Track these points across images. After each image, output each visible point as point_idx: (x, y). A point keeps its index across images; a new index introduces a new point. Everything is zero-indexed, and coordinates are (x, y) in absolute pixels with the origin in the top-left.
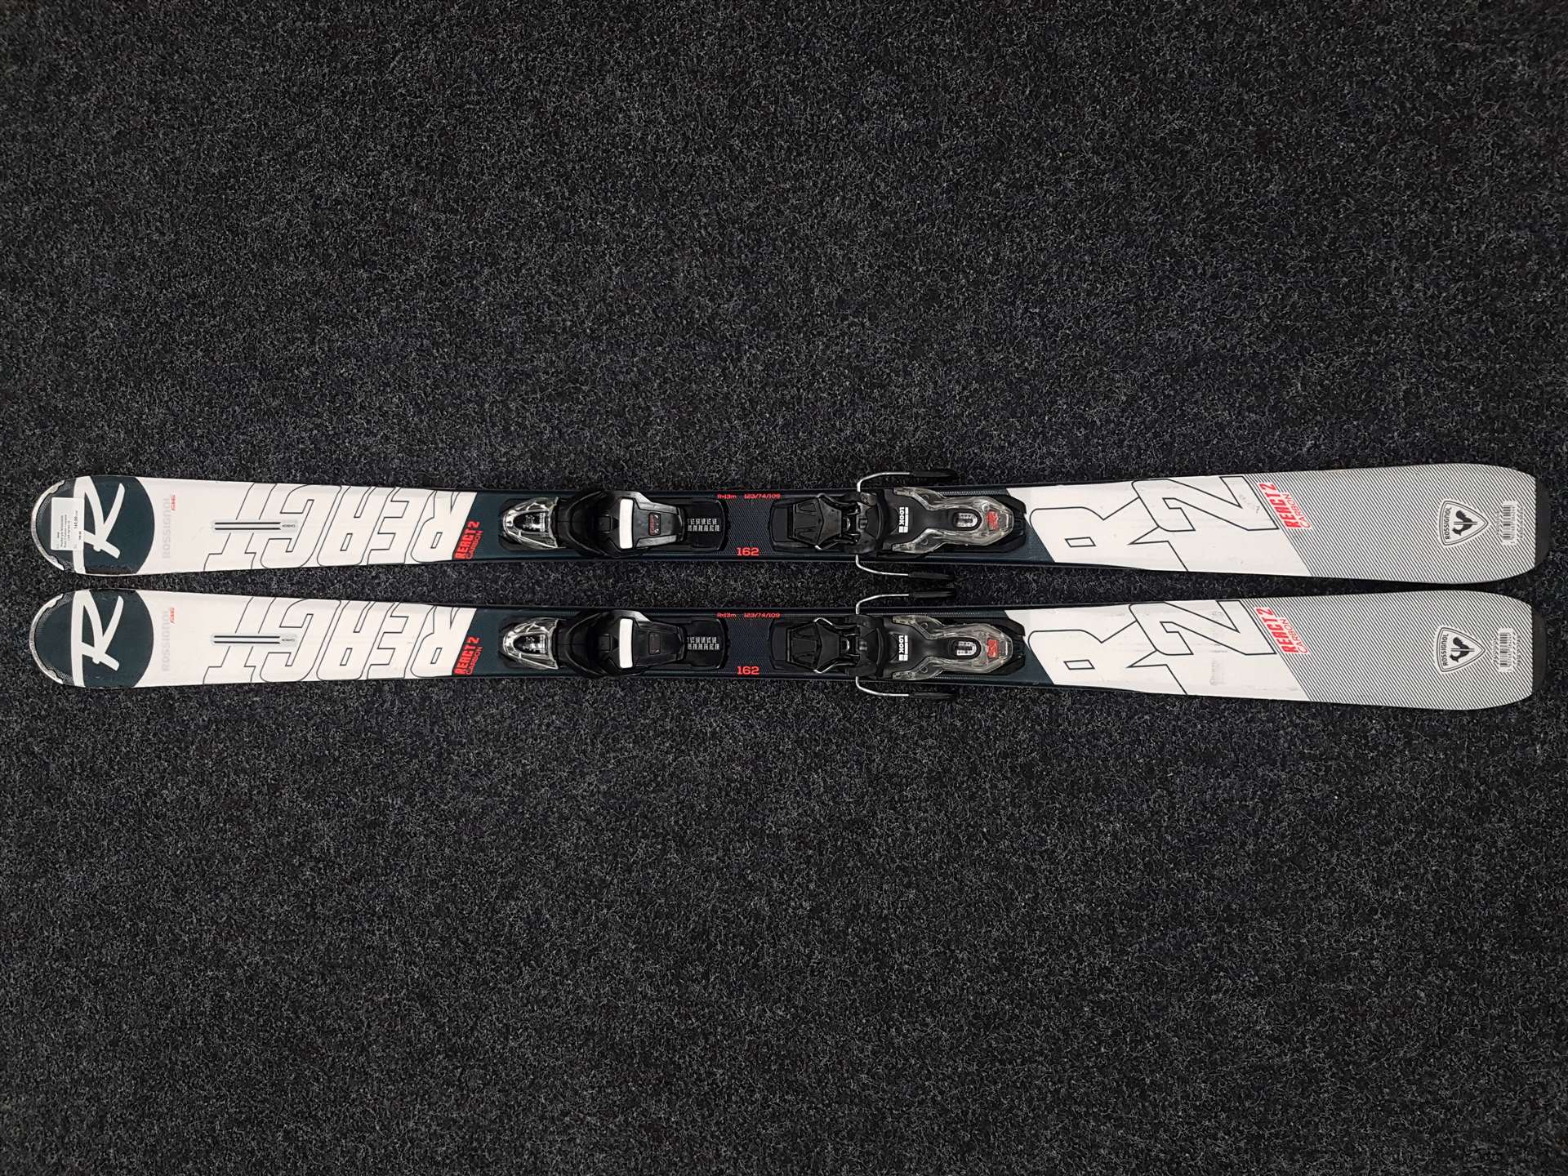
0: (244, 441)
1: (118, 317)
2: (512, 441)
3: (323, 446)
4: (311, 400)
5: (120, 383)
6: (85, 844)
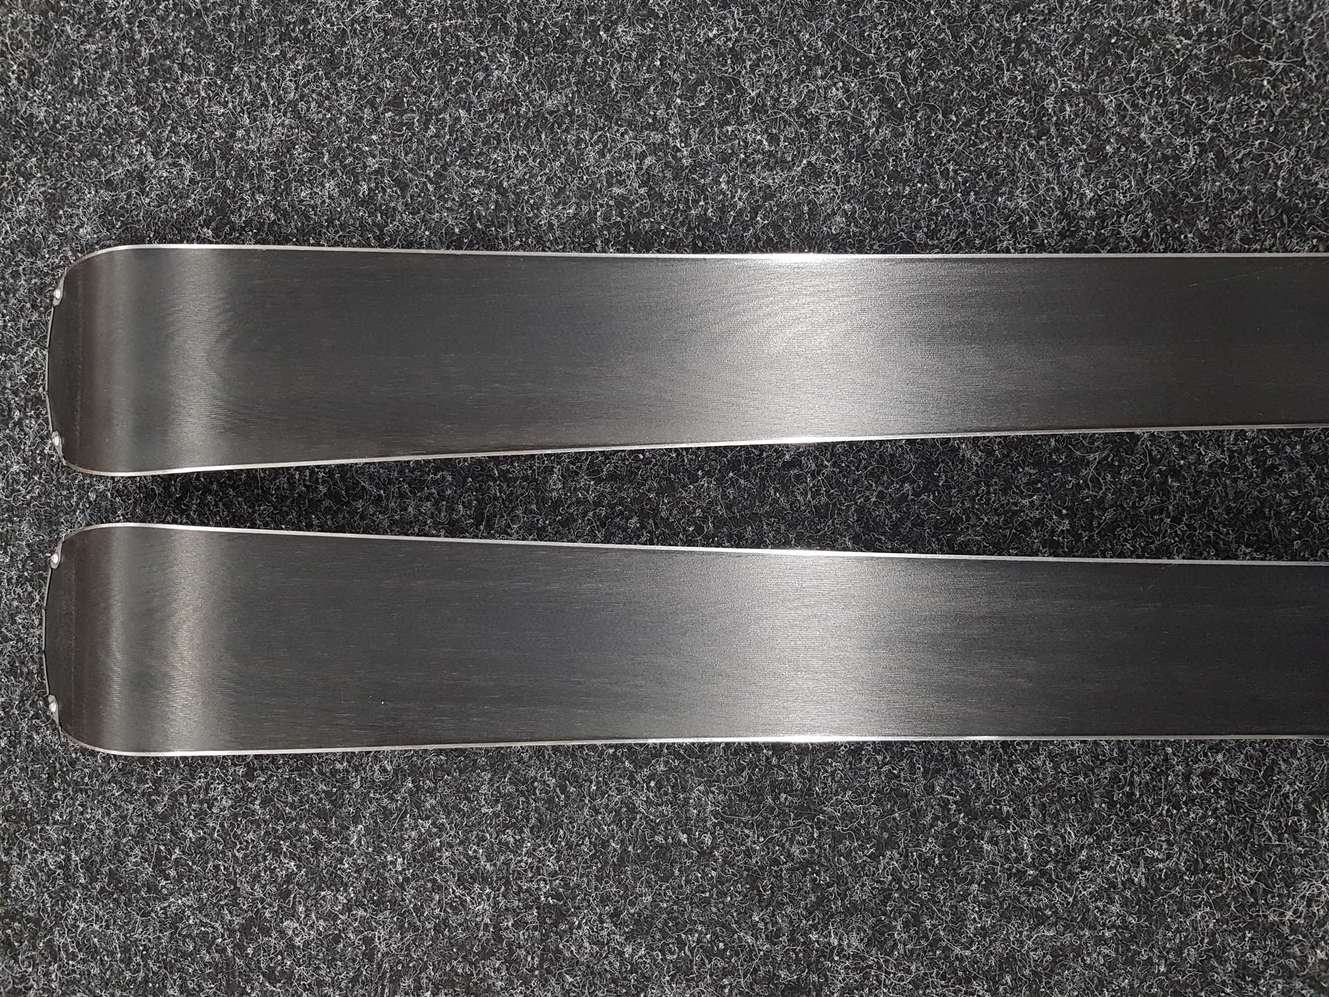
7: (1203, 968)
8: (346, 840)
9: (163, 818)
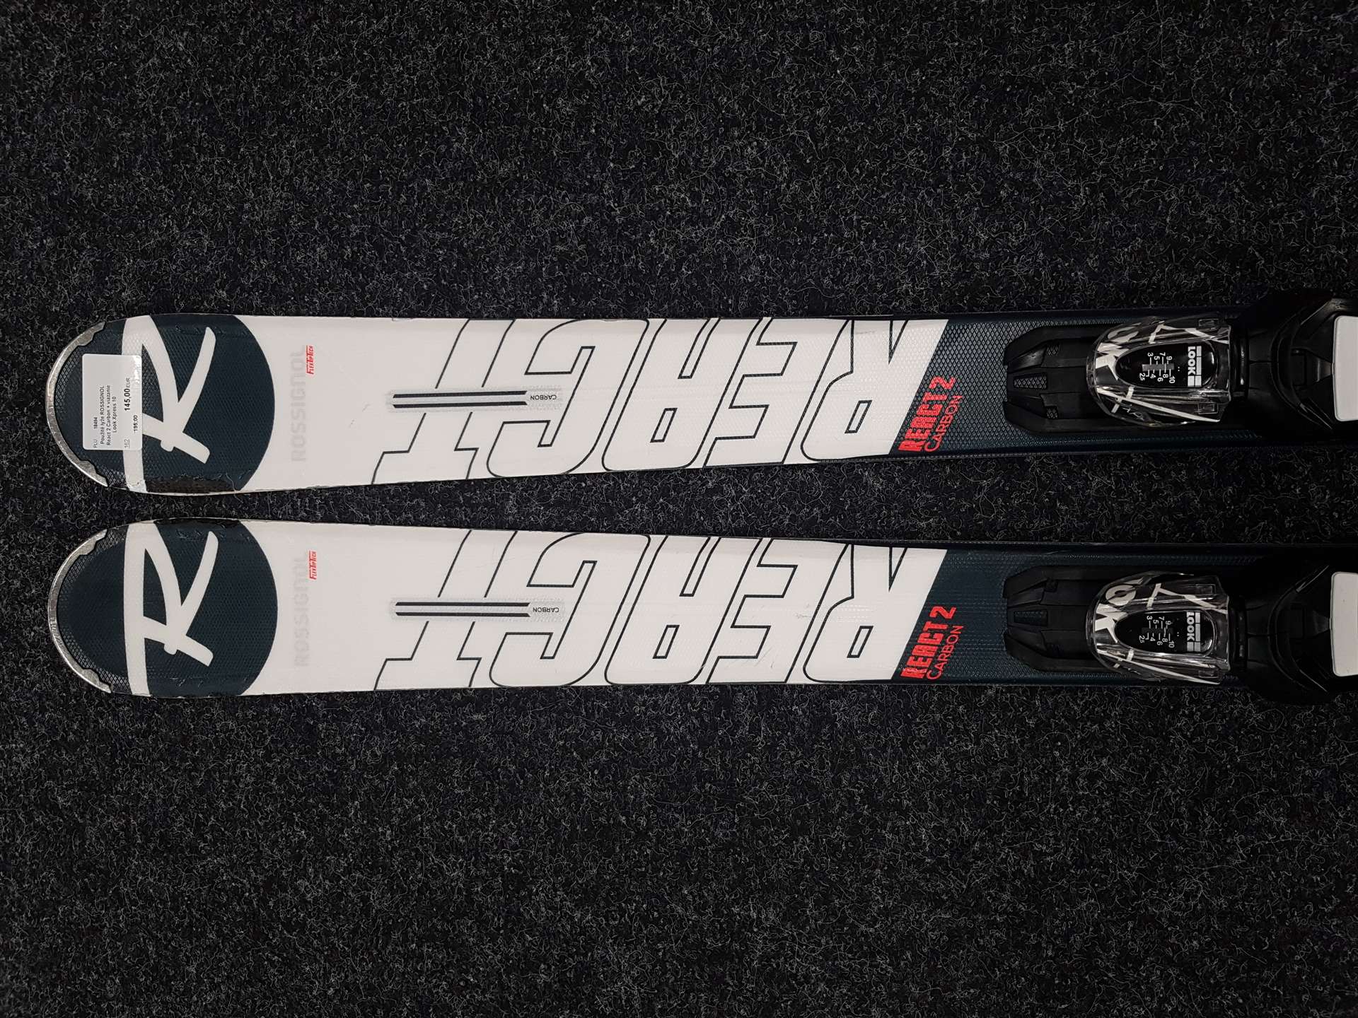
0: (443, 243)
1: (192, 30)
2: (1000, 218)
3: (604, 246)
4: (577, 158)
5: (199, 149)
6: (155, 968)
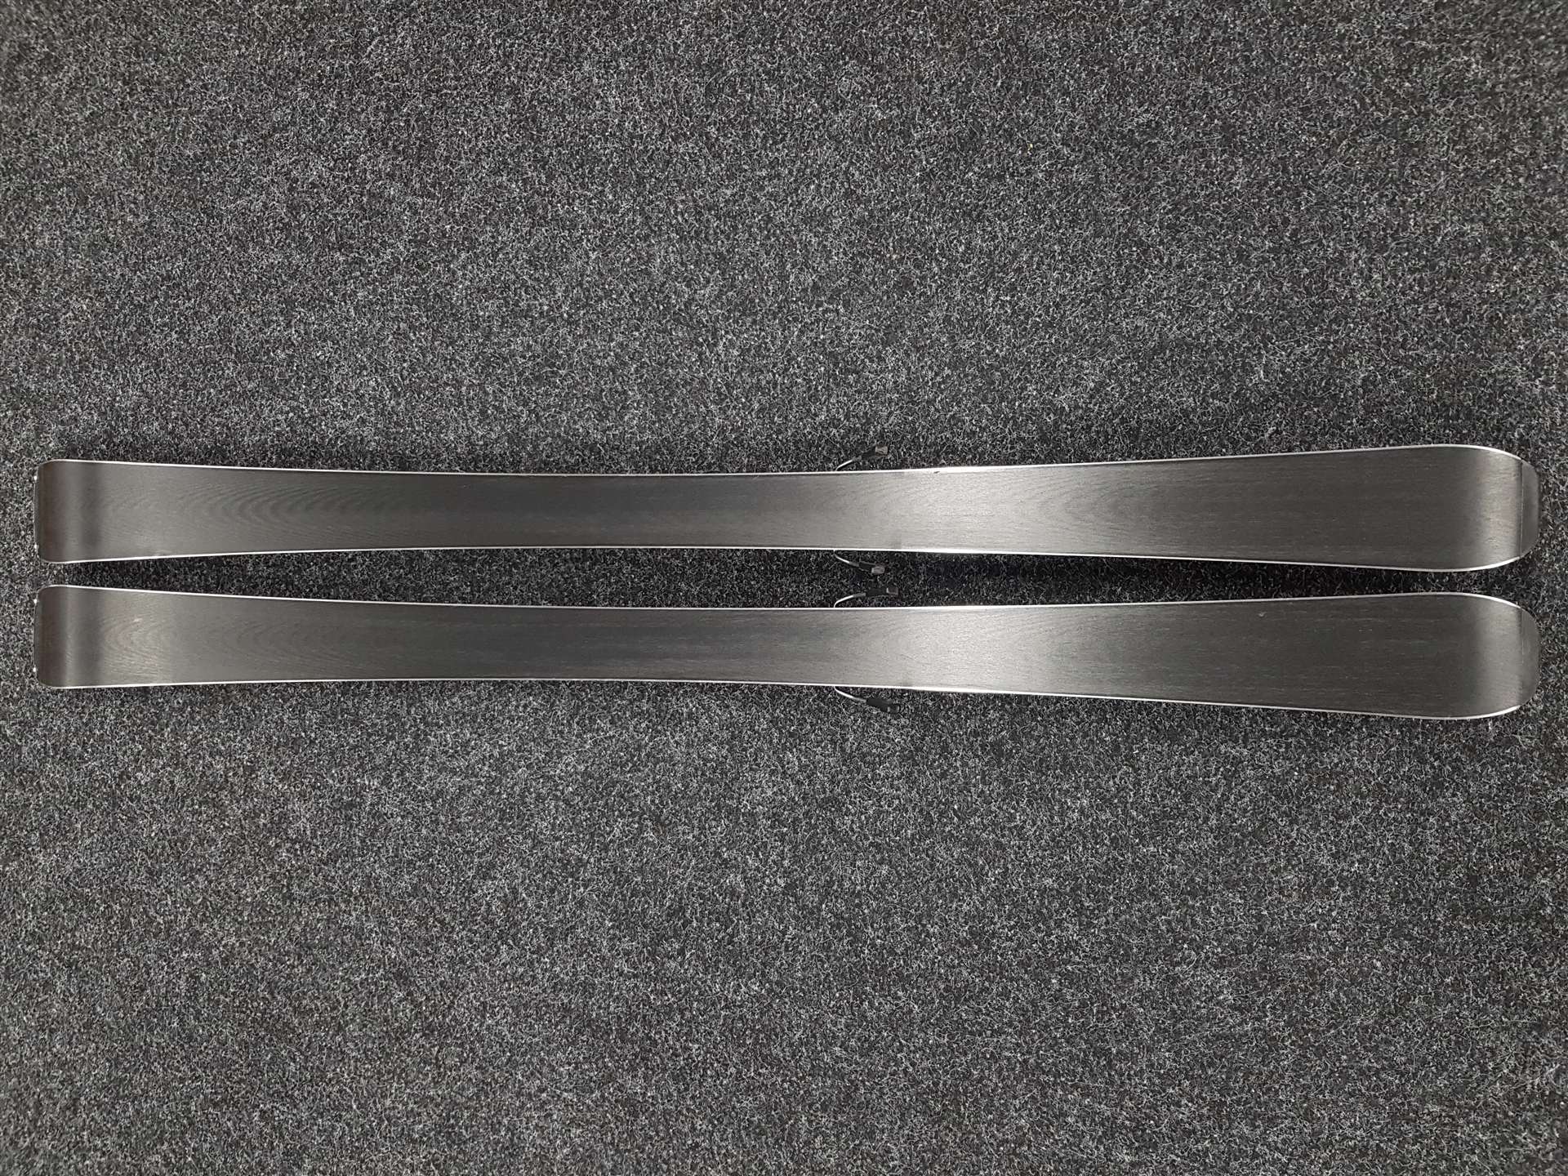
7: (522, 796)
8: (163, 735)
9: (86, 725)
